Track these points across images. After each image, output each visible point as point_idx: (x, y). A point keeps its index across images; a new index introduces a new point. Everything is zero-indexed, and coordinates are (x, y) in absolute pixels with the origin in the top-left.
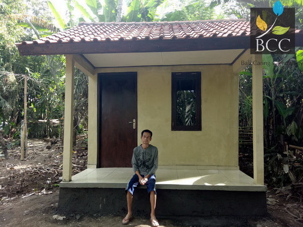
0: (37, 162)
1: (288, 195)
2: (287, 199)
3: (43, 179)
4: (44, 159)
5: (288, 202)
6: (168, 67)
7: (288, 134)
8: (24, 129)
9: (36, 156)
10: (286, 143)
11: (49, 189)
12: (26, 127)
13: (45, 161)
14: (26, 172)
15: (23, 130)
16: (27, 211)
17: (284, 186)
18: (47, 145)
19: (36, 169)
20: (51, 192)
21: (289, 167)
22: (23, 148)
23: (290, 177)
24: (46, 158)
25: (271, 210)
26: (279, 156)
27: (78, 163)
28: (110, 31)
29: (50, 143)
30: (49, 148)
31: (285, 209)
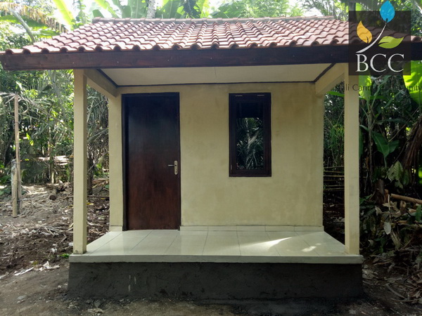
0: (36, 221)
1: (390, 264)
2: (389, 271)
3: (45, 246)
4: (46, 215)
5: (390, 275)
6: (223, 86)
7: (391, 178)
8: (16, 173)
9: (35, 210)
10: (387, 191)
11: (54, 262)
12: (19, 169)
13: (48, 218)
14: (20, 235)
15: (14, 174)
16: (23, 297)
17: (385, 251)
18: (51, 194)
19: (35, 231)
20: (58, 266)
21: (392, 227)
22: (16, 200)
23: (393, 239)
24: (50, 213)
25: (367, 287)
26: (378, 209)
27: (96, 221)
28: (139, 32)
29: (54, 192)
30: (53, 198)
31: (387, 285)
